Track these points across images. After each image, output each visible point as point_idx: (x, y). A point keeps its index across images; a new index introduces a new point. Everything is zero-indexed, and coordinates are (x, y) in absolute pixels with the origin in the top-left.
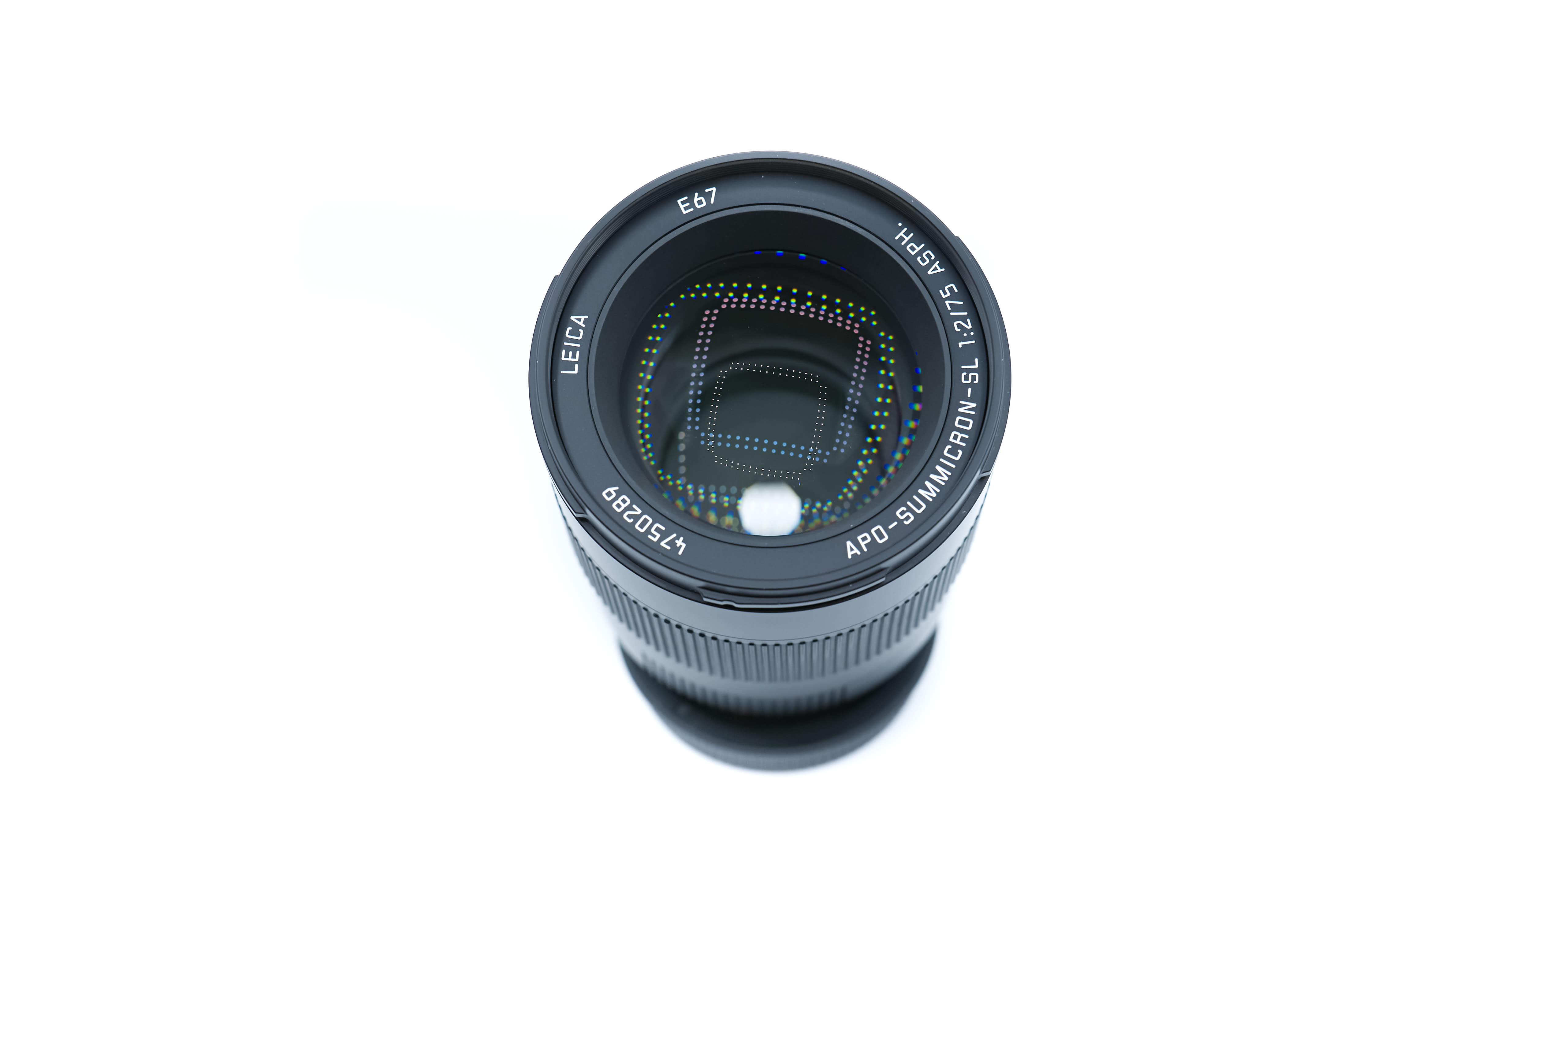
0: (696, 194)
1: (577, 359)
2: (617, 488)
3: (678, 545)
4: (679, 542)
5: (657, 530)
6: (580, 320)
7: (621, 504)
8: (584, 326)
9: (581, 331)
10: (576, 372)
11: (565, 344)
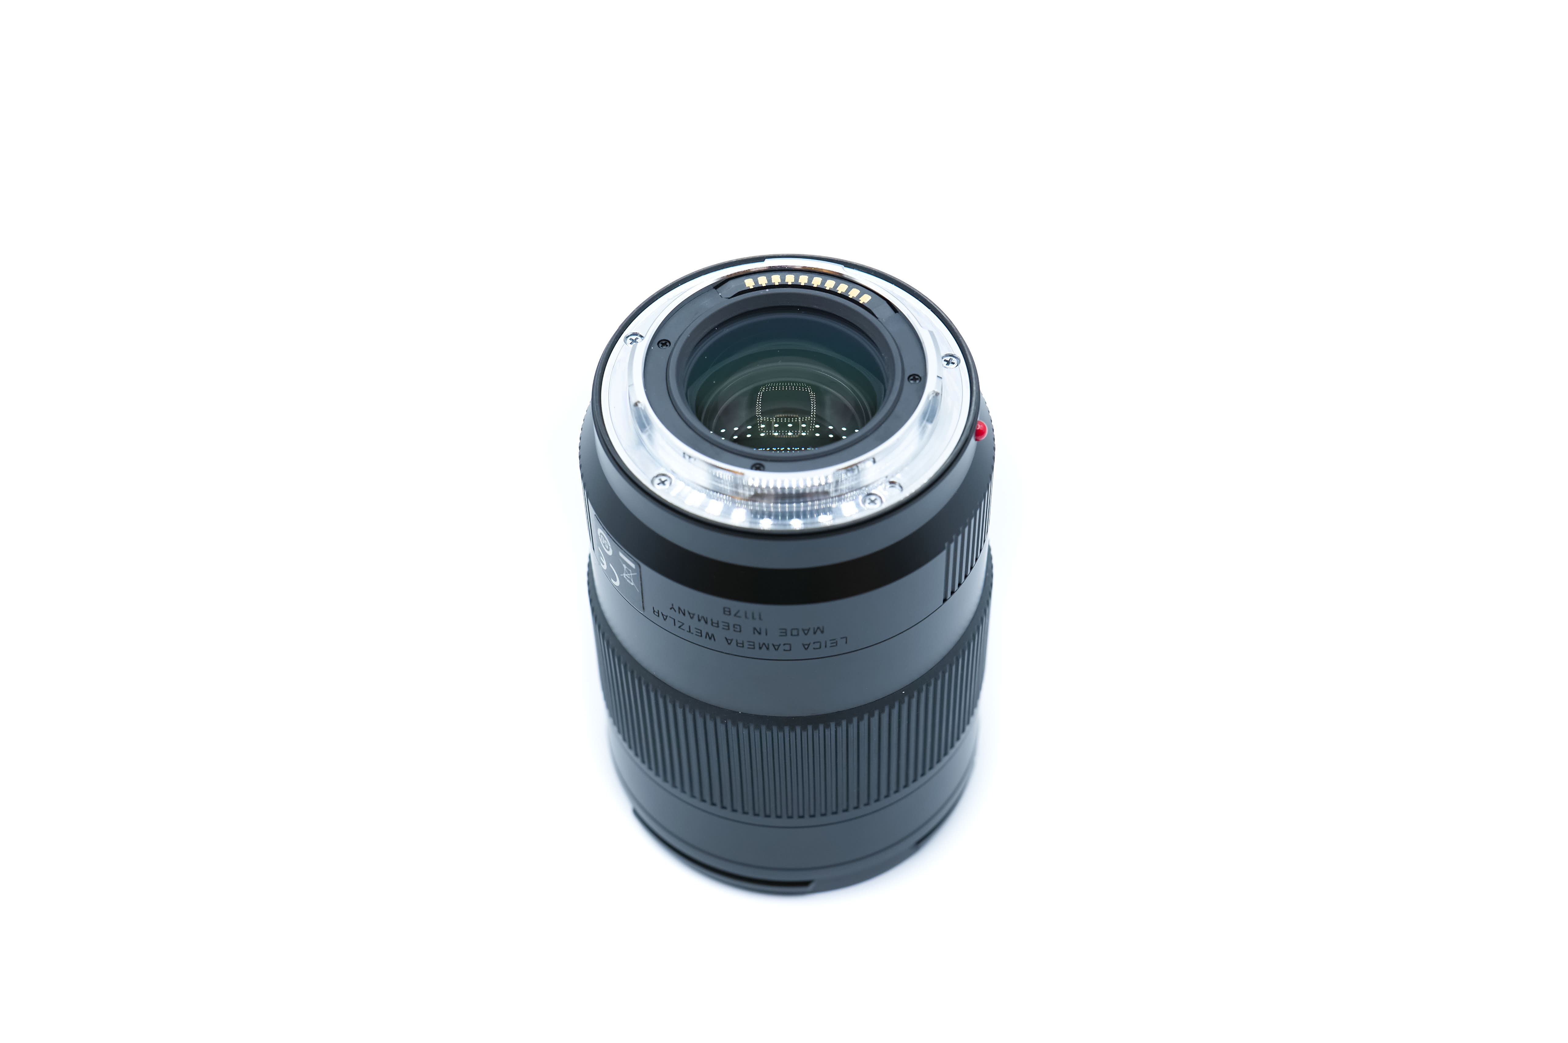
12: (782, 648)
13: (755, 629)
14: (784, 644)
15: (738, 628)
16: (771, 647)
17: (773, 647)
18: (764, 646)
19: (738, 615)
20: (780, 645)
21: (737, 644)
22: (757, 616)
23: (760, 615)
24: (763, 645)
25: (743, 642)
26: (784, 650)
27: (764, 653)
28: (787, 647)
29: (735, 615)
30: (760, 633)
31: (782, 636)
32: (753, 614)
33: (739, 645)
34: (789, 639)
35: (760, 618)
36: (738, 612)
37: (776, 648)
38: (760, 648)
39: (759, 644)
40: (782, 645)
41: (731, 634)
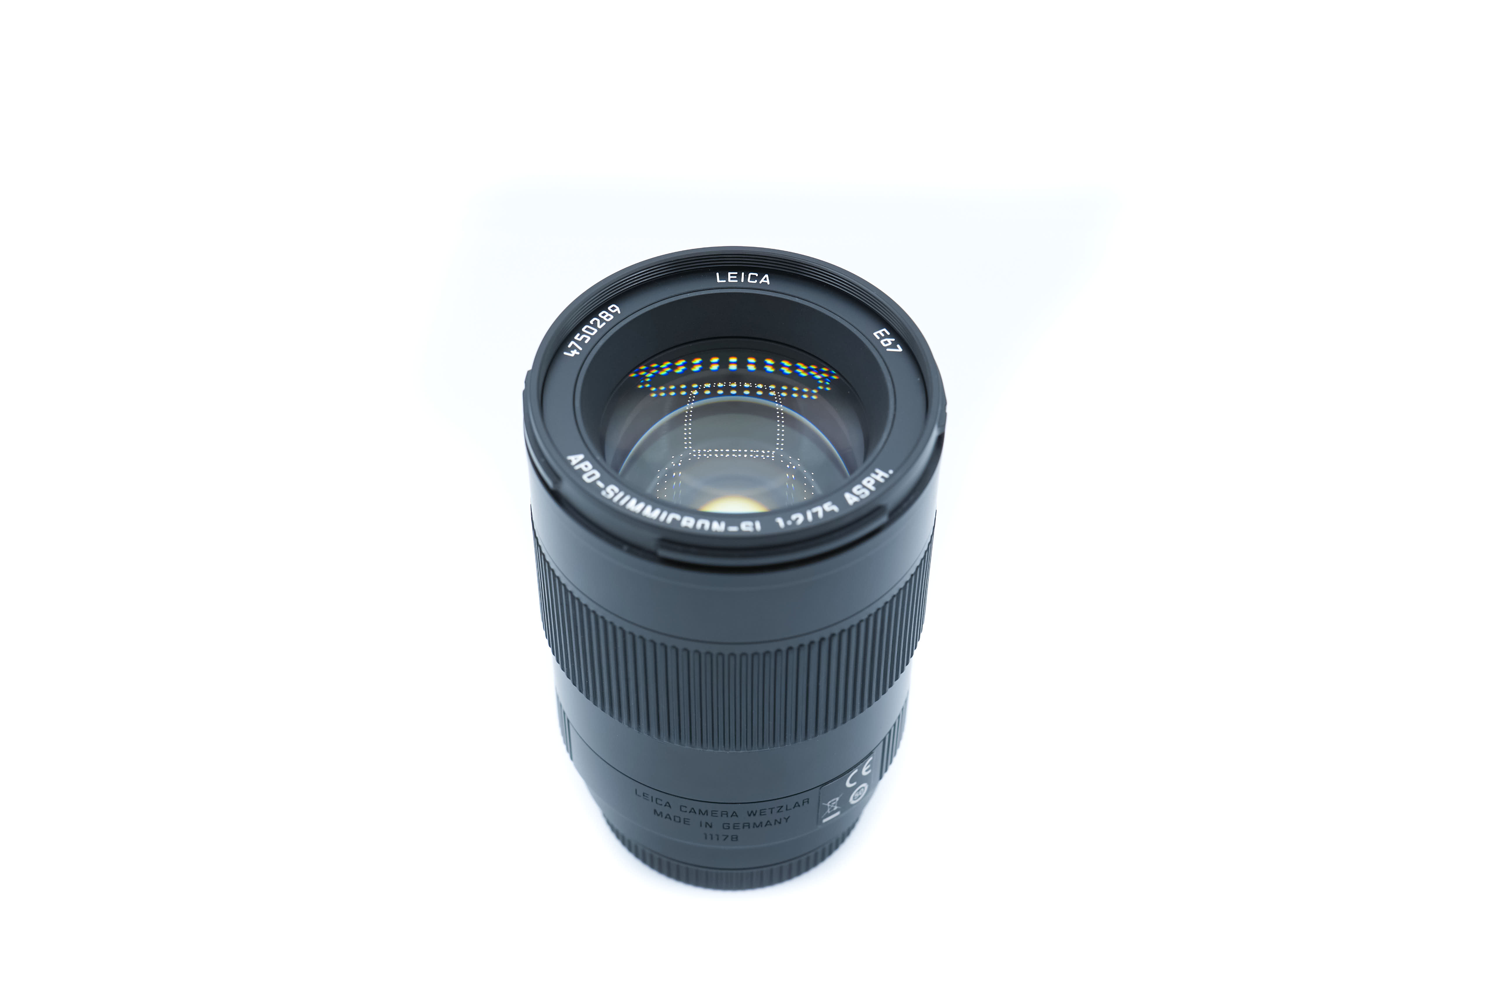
0: (894, 340)
1: (730, 281)
2: (619, 312)
3: (572, 352)
4: (574, 353)
5: (585, 339)
6: (766, 279)
7: (606, 316)
8: (760, 282)
9: (756, 281)
10: (718, 281)
11: (743, 274)
12: (688, 810)
13: (711, 827)
14: (686, 812)
15: (726, 826)
16: (697, 812)
17: (696, 811)
18: (703, 813)
19: (724, 837)
20: (690, 812)
21: (727, 814)
22: (709, 837)
23: (706, 838)
24: (705, 814)
25: (722, 816)
26: (686, 807)
27: (704, 807)
28: (683, 809)
29: (727, 836)
30: (707, 823)
31: (688, 819)
32: (712, 839)
33: (726, 813)
34: (683, 816)
35: (706, 835)
36: (725, 839)
37: (693, 811)
38: (707, 811)
39: (707, 814)
40: (688, 811)
41: (732, 821)
